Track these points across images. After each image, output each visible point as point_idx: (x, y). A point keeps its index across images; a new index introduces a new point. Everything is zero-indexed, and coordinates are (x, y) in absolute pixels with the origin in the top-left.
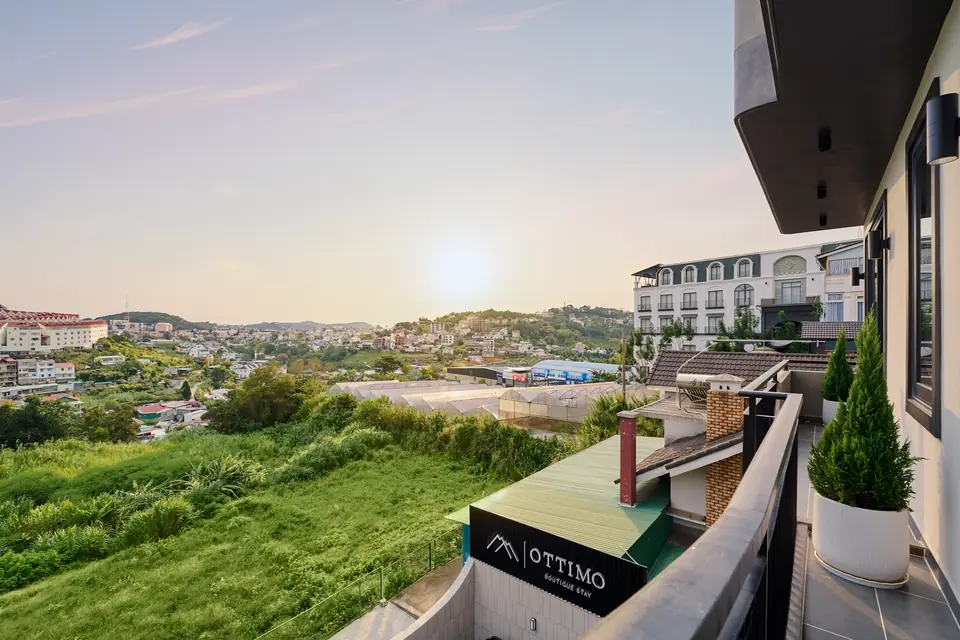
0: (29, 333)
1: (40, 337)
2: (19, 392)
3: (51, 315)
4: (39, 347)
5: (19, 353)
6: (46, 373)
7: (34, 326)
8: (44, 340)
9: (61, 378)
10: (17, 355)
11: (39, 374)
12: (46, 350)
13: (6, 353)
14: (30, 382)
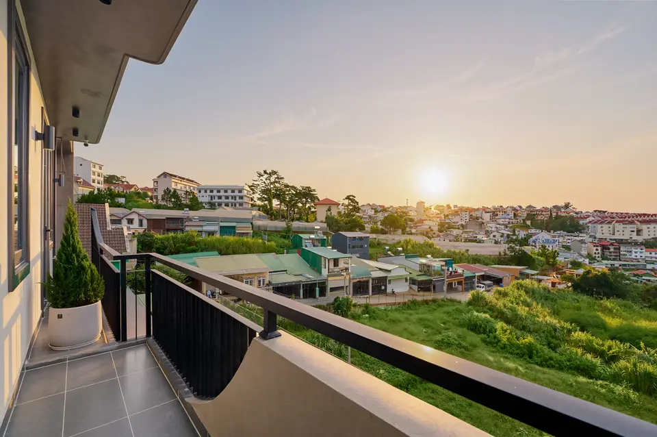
0: (630, 227)
1: (635, 230)
2: (620, 265)
3: (644, 215)
4: (635, 237)
5: (622, 240)
6: (639, 255)
7: (632, 222)
8: (639, 232)
9: (649, 259)
10: (621, 242)
11: (634, 254)
12: (640, 239)
13: (614, 240)
14: (628, 260)
